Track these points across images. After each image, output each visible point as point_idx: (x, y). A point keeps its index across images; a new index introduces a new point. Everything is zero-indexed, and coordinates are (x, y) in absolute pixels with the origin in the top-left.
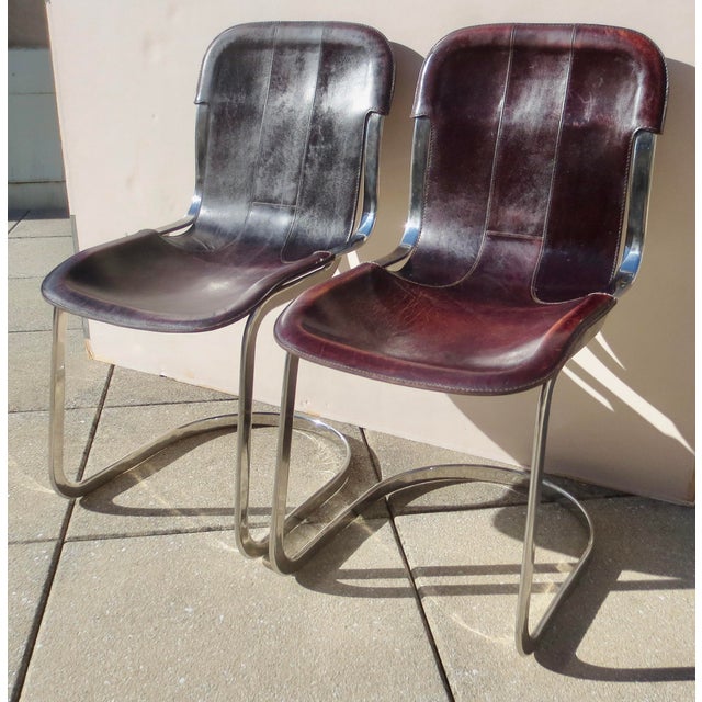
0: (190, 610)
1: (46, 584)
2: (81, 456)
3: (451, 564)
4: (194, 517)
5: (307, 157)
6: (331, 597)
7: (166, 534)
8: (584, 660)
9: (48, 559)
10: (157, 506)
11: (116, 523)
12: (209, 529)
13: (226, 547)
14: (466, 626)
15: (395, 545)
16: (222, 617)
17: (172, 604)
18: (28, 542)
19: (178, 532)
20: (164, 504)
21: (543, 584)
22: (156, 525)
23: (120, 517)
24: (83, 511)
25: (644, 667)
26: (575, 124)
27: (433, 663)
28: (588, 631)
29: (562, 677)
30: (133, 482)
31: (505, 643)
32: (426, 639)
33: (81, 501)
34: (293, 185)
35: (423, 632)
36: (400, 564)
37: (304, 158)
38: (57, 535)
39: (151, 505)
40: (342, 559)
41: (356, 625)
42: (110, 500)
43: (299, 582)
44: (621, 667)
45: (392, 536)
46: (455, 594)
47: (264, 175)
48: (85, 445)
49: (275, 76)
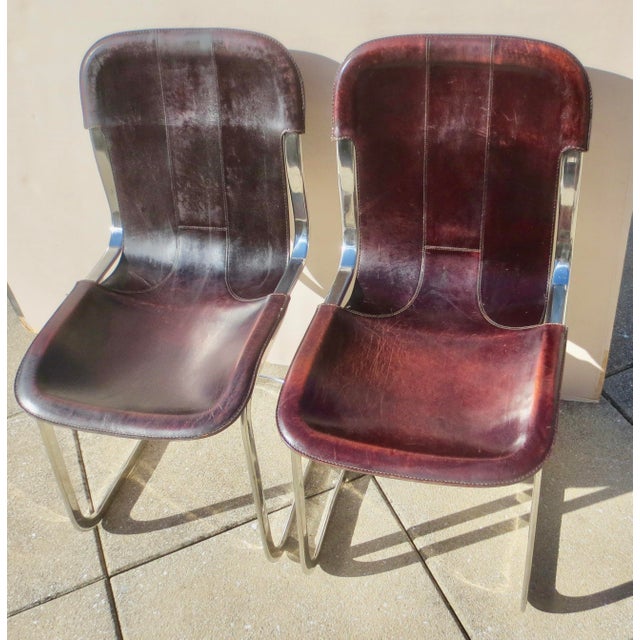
0: (249, 627)
1: (116, 632)
2: (78, 466)
3: (436, 517)
4: (209, 518)
5: (226, 179)
6: (356, 579)
7: (193, 544)
8: (563, 593)
9: (104, 601)
10: (172, 513)
11: (145, 543)
12: (228, 529)
13: (250, 546)
14: (468, 582)
15: (385, 505)
16: (278, 627)
17: (232, 624)
18: (79, 588)
19: (203, 539)
20: (178, 509)
21: (511, 520)
22: (181, 536)
23: (146, 535)
24: (111, 536)
25: (607, 588)
26: (503, 143)
27: (456, 628)
28: (558, 562)
29: (553, 616)
30: (139, 490)
31: (502, 592)
32: (443, 604)
33: (103, 524)
34: (218, 208)
35: (439, 599)
36: (397, 529)
37: (223, 180)
38: (100, 572)
39: (167, 513)
40: (349, 534)
41: (385, 605)
42: (128, 516)
43: (324, 570)
44: (591, 593)
45: (379, 496)
46: (450, 550)
47: (185, 200)
48: (75, 452)
49: (169, 93)
